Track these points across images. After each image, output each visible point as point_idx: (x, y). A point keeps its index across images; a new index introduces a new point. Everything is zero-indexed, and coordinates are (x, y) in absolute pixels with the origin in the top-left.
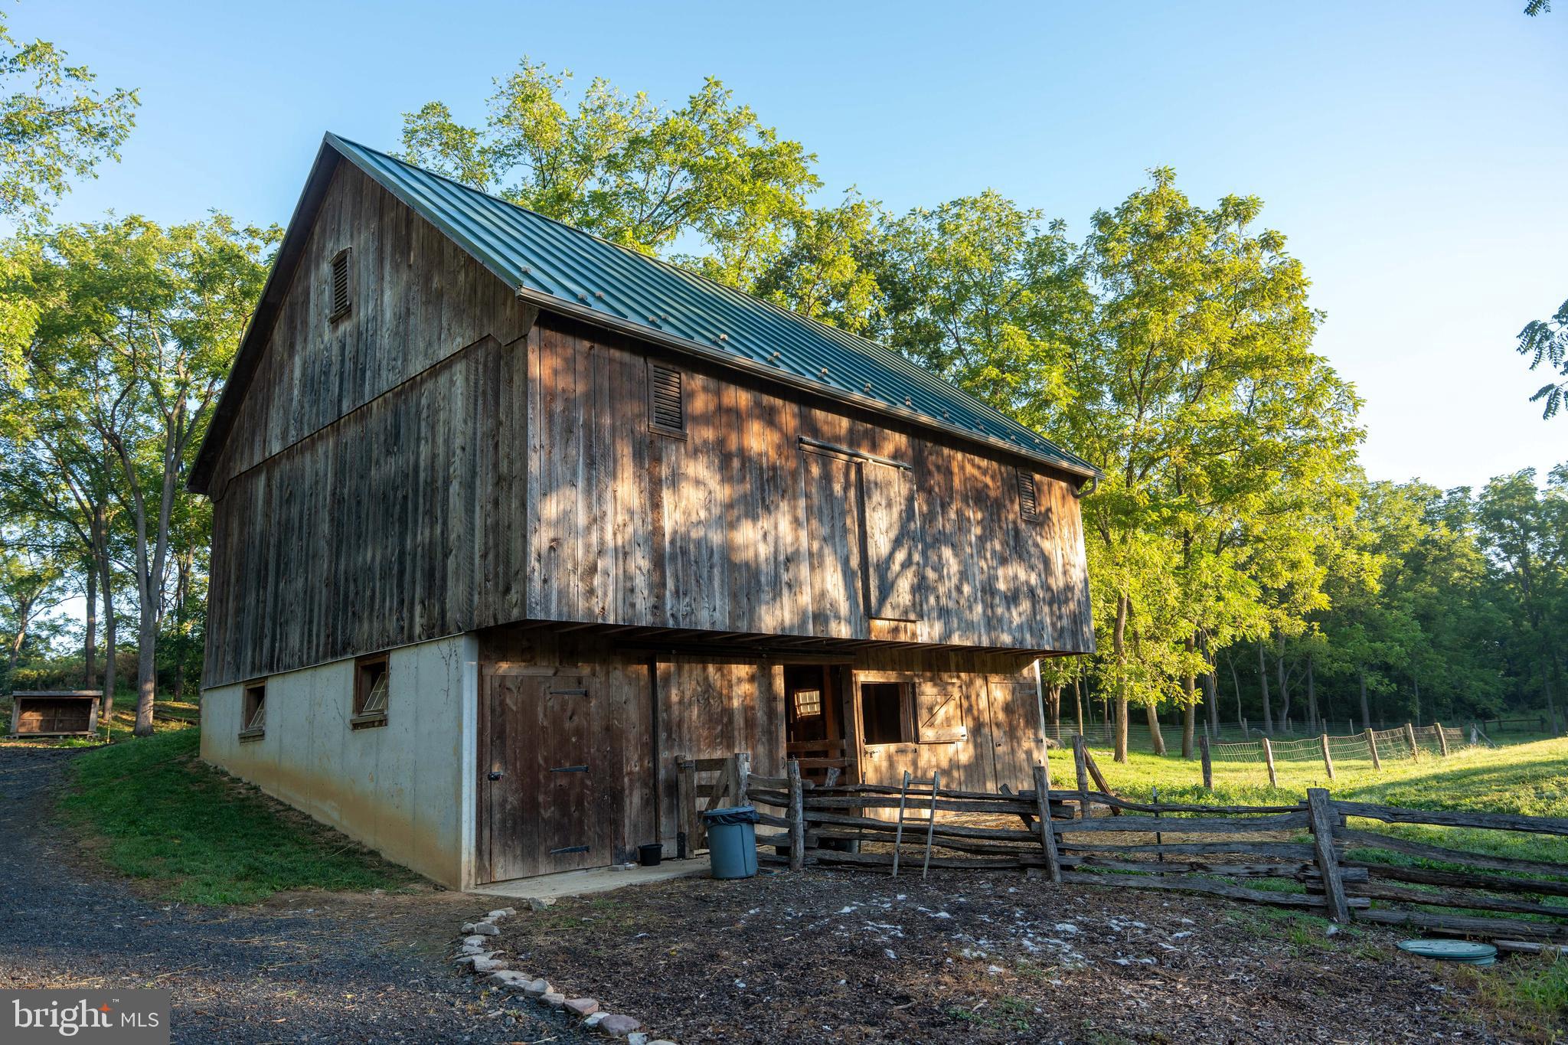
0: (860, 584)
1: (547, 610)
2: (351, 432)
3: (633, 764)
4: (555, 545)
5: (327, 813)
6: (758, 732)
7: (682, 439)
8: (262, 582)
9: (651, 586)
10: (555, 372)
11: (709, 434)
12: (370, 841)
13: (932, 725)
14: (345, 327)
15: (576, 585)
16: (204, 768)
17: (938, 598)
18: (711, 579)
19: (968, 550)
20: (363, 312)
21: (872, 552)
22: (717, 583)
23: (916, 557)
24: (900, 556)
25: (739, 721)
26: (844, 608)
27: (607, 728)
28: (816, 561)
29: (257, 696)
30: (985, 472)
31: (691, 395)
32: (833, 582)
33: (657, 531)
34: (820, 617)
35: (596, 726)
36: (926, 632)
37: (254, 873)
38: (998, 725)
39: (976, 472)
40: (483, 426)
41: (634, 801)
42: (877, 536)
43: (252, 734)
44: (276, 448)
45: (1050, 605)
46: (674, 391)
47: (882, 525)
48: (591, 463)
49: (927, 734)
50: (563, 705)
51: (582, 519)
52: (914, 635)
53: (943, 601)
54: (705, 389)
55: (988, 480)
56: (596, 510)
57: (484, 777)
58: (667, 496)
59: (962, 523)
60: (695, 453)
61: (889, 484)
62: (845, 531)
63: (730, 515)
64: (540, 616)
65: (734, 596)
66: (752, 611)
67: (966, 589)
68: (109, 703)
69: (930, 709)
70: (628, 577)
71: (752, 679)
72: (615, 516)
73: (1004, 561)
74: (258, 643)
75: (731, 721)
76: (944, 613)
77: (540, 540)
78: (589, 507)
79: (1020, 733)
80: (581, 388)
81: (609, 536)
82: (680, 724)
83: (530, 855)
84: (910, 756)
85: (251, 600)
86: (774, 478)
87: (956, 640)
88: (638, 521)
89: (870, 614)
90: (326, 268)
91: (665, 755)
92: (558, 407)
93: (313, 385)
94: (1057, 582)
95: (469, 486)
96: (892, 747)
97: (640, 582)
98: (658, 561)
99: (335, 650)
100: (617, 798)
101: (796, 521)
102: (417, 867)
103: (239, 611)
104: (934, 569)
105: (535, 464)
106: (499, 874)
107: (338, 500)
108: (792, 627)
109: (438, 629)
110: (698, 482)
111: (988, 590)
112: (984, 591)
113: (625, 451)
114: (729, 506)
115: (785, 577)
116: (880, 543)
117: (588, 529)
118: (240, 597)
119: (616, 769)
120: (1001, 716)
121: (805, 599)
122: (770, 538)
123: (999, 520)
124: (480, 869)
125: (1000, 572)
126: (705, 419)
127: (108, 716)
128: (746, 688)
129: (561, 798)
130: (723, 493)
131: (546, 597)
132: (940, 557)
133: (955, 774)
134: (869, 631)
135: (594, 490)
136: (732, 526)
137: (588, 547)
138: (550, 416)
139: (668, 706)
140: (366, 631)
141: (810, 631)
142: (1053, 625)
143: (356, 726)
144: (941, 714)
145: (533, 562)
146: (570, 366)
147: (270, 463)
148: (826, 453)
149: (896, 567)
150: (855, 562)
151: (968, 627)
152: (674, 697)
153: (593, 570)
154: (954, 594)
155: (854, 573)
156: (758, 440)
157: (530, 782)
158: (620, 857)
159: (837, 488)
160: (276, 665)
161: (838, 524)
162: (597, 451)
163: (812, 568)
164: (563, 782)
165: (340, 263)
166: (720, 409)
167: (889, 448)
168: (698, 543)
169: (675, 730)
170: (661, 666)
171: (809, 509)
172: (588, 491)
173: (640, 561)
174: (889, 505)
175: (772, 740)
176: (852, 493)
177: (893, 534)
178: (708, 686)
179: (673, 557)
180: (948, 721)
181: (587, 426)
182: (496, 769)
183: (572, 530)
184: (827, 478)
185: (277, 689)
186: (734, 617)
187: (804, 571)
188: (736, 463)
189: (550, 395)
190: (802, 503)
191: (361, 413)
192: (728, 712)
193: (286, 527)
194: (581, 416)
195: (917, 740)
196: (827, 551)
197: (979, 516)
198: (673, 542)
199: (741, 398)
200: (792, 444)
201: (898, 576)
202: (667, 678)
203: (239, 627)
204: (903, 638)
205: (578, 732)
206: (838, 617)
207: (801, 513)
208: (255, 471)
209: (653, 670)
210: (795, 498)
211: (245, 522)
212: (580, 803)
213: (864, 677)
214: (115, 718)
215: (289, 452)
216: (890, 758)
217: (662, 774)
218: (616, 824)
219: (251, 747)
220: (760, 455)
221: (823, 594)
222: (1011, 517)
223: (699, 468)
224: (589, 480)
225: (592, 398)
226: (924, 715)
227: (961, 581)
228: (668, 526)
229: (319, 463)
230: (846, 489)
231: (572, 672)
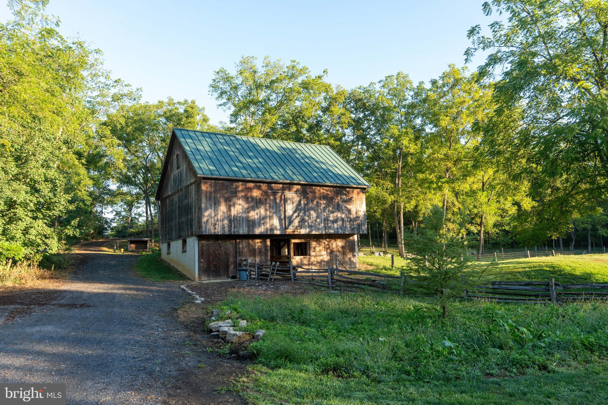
0: (284, 222)
1: (206, 232)
2: (180, 193)
3: (231, 260)
4: (207, 221)
5: (179, 268)
6: (262, 254)
7: (237, 196)
8: (169, 222)
9: (228, 227)
10: (207, 188)
11: (243, 194)
12: (185, 274)
13: (314, 251)
14: (179, 170)
15: (212, 228)
16: (161, 259)
17: (308, 223)
18: (243, 224)
19: (320, 211)
20: (181, 168)
21: (287, 214)
22: (244, 225)
23: (301, 214)
24: (296, 215)
25: (257, 251)
26: (278, 227)
27: (226, 253)
28: (271, 218)
29: (169, 245)
30: (327, 191)
31: (238, 187)
32: (276, 222)
33: (230, 215)
34: (272, 230)
35: (223, 253)
36: (303, 231)
37: (163, 278)
38: (339, 252)
39: (324, 191)
40: (197, 198)
41: (232, 267)
42: (289, 211)
43: (169, 253)
44: (170, 194)
45: (350, 222)
46: (234, 186)
47: (290, 209)
48: (215, 204)
49: (313, 254)
50: (216, 249)
51: (213, 215)
52: (300, 232)
53: (310, 224)
54: (242, 185)
55: (329, 193)
56: (216, 213)
57: (200, 262)
58: (232, 208)
59: (318, 205)
60: (239, 199)
61: (293, 198)
62: (280, 210)
63: (248, 210)
64: (205, 234)
65: (249, 227)
66: (253, 230)
67: (318, 220)
68: (153, 241)
69: (314, 248)
70: (223, 225)
71: (261, 242)
72: (220, 214)
73: (333, 212)
74: (169, 235)
75: (255, 251)
76: (310, 226)
77: (204, 219)
78: (215, 212)
79: (347, 253)
80: (213, 190)
81: (219, 218)
82: (242, 252)
83: (209, 276)
84: (307, 259)
85: (167, 225)
86: (260, 201)
87: (314, 233)
88: (226, 214)
89: (286, 228)
90: (175, 156)
91: (238, 258)
92: (208, 194)
93: (175, 181)
94: (352, 216)
95: (195, 208)
96: (302, 257)
97: (226, 226)
98: (230, 221)
99: (179, 237)
100: (228, 267)
101: (266, 210)
102: (191, 278)
103: (166, 227)
104: (308, 216)
105: (203, 206)
106: (203, 279)
107: (179, 207)
108: (264, 232)
109: (192, 235)
110: (240, 204)
111: (326, 220)
112: (325, 220)
113: (222, 200)
114: (248, 208)
115: (262, 222)
116: (289, 212)
117: (214, 217)
118: (166, 224)
119: (228, 261)
120: (340, 249)
121: (268, 226)
122: (259, 214)
123: (332, 202)
124: (199, 278)
125: (331, 215)
126: (242, 191)
127: (153, 244)
128: (259, 244)
129: (215, 266)
130: (246, 206)
131: (206, 230)
132: (310, 214)
133: (323, 263)
134: (286, 232)
135: (216, 210)
136: (249, 212)
137: (214, 220)
138: (206, 197)
139: (239, 248)
140: (183, 234)
141: (269, 233)
142: (350, 227)
143: (183, 252)
144: (318, 249)
145: (203, 224)
146: (211, 185)
147: (169, 196)
148: (275, 193)
149: (294, 217)
150: (283, 217)
151: (319, 229)
152: (241, 246)
153: (216, 224)
154: (314, 222)
155: (282, 220)
156: (256, 193)
157: (208, 262)
158: (228, 277)
159: (278, 201)
160: (171, 239)
161: (278, 209)
162: (216, 202)
163: (270, 219)
164: (216, 263)
165: (177, 156)
166: (246, 188)
167: (294, 189)
168: (240, 217)
169: (241, 254)
170: (238, 241)
171: (270, 207)
172: (214, 210)
173: (226, 222)
174: (293, 203)
175: (266, 255)
176: (283, 202)
177: (294, 210)
178: (249, 244)
179: (234, 221)
180: (320, 251)
181: (214, 197)
182: (202, 260)
183: (211, 217)
184: (275, 199)
185: (172, 244)
186: (249, 231)
187: (268, 220)
188: (250, 199)
189: (206, 192)
190: (268, 205)
191: (181, 190)
192: (255, 249)
193: (172, 210)
194: (213, 195)
195: (310, 255)
196: (274, 215)
197: (325, 202)
198: (234, 217)
199: (251, 185)
200: (265, 193)
201: (295, 219)
202: (239, 243)
203: (166, 230)
204: (296, 233)
205: (219, 254)
206: (277, 229)
207: (267, 208)
208: (167, 197)
209: (236, 241)
210: (266, 204)
211: (166, 208)
212: (219, 267)
213: (293, 241)
214: (155, 245)
215: (172, 195)
216: (301, 259)
217: (238, 262)
218: (227, 271)
219: (169, 255)
220: (256, 196)
221: (273, 225)
222: (337, 201)
223: (240, 202)
224: (215, 207)
225: (215, 191)
226: (312, 249)
227: (317, 218)
228: (232, 214)
229: (176, 198)
230: (280, 201)
231: (217, 242)
